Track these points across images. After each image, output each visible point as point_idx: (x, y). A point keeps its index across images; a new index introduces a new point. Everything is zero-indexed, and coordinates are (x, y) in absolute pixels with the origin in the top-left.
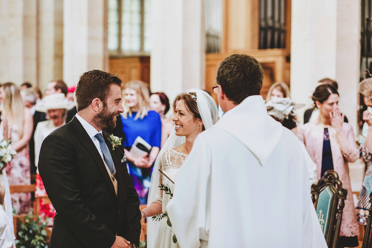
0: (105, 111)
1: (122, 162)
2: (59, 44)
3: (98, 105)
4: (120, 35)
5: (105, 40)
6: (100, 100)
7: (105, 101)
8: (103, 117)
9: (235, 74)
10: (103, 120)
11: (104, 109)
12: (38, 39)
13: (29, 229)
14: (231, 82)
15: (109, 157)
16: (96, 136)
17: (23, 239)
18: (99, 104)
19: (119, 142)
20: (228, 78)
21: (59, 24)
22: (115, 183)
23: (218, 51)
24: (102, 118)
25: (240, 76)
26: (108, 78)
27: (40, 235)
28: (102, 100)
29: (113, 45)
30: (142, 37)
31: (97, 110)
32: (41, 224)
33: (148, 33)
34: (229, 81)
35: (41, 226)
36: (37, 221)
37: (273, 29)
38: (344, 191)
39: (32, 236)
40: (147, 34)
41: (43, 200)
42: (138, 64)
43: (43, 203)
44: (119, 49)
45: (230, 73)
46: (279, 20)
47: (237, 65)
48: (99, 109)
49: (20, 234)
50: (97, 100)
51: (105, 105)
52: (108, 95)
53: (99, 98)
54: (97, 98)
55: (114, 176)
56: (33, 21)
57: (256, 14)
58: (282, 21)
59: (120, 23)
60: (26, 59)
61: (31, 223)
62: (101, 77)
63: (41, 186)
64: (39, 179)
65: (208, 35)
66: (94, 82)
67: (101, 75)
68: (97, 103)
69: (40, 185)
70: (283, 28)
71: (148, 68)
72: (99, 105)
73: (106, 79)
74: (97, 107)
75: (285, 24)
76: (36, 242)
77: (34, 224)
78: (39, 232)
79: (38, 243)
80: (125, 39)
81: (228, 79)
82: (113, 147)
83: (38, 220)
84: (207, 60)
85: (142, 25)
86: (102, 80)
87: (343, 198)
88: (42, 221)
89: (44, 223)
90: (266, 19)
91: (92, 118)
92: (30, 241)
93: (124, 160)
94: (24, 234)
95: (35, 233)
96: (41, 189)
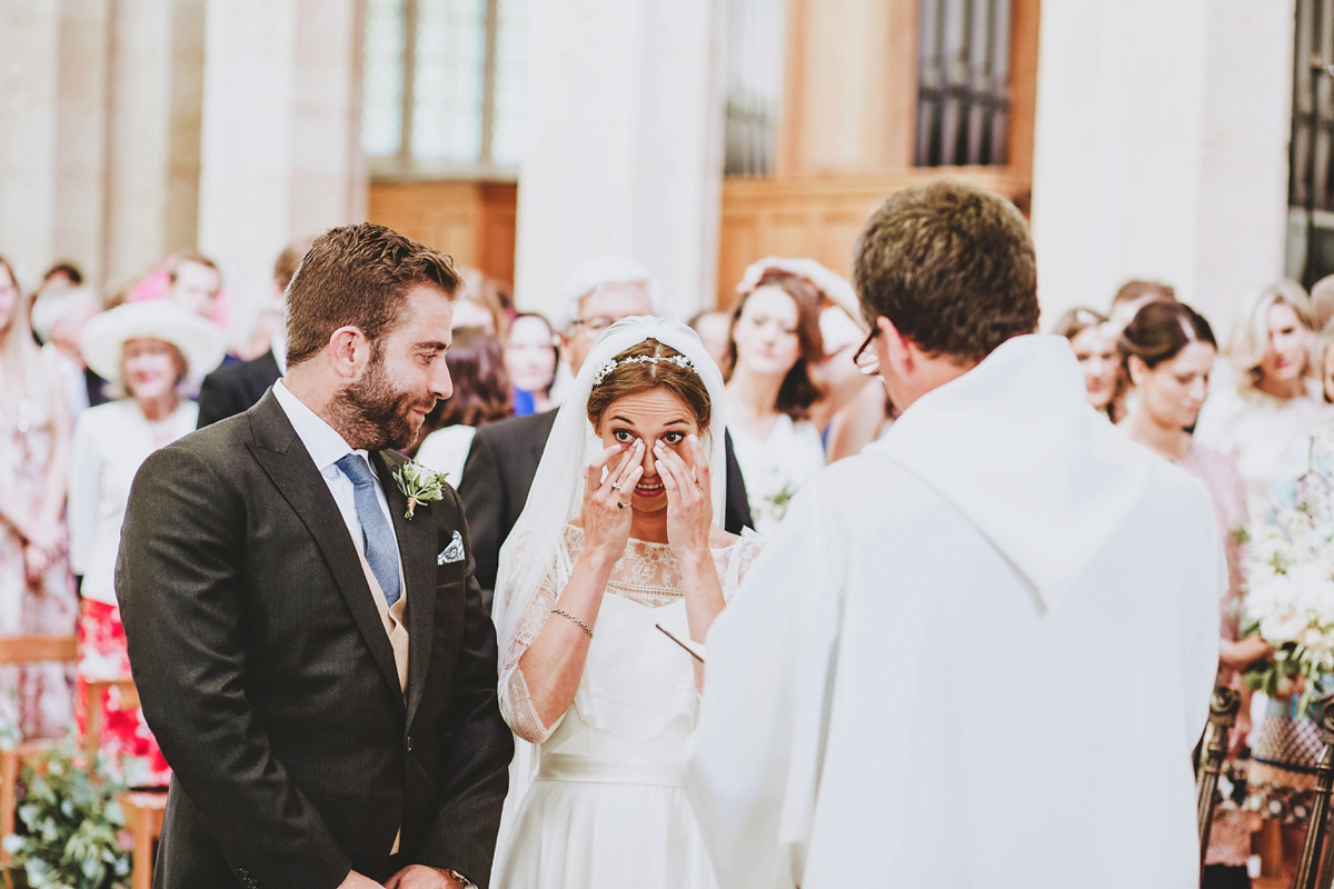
0: (374, 380)
1: (440, 562)
2: (187, 128)
3: (353, 350)
4: (407, 103)
5: (355, 116)
6: (362, 337)
7: (380, 340)
8: (364, 402)
9: (928, 247)
10: (363, 415)
11: (370, 373)
12: (110, 106)
13: (60, 797)
14: (921, 282)
15: (387, 543)
16: (343, 465)
17: (38, 835)
18: (356, 350)
19: (434, 489)
20: (905, 271)
21: (190, 56)
22: (399, 639)
23: (764, 170)
24: (361, 407)
25: (947, 248)
26: (406, 260)
27: (100, 820)
28: (370, 336)
29: (380, 137)
30: (488, 111)
31: (345, 371)
32: (106, 779)
33: (508, 99)
34: (914, 282)
35: (103, 789)
36: (92, 772)
37: (964, 95)
38: (1228, 694)
39: (71, 823)
40: (506, 100)
41: (114, 693)
42: (472, 208)
43: (113, 706)
44: (404, 152)
45: (908, 250)
46: (989, 67)
47: (923, 215)
48: (353, 367)
49: (28, 814)
50: (353, 334)
51: (376, 357)
52: (394, 320)
53: (361, 326)
54: (354, 324)
55: (396, 613)
56: (95, 42)
57: (907, 39)
58: (1001, 67)
59: (408, 59)
60: (64, 176)
61: (67, 778)
62: (381, 252)
63: (105, 641)
64: (93, 615)
65: (731, 113)
66: (350, 266)
67: (383, 246)
68: (350, 343)
69: (100, 638)
70: (1002, 92)
71: (510, 223)
72: (355, 354)
73: (398, 262)
74: (347, 360)
75: (1011, 78)
76: (86, 847)
77: (80, 781)
78: (96, 810)
79: (94, 850)
80: (424, 117)
81: (909, 276)
82: (411, 505)
83: (94, 766)
84: (726, 201)
85: (489, 67)
86: (381, 262)
87: (1222, 720)
88: (109, 767)
89: (117, 778)
90: (939, 60)
91: (328, 398)
92: (61, 843)
93: (448, 558)
94: (42, 817)
95: (80, 815)
96: (104, 653)
